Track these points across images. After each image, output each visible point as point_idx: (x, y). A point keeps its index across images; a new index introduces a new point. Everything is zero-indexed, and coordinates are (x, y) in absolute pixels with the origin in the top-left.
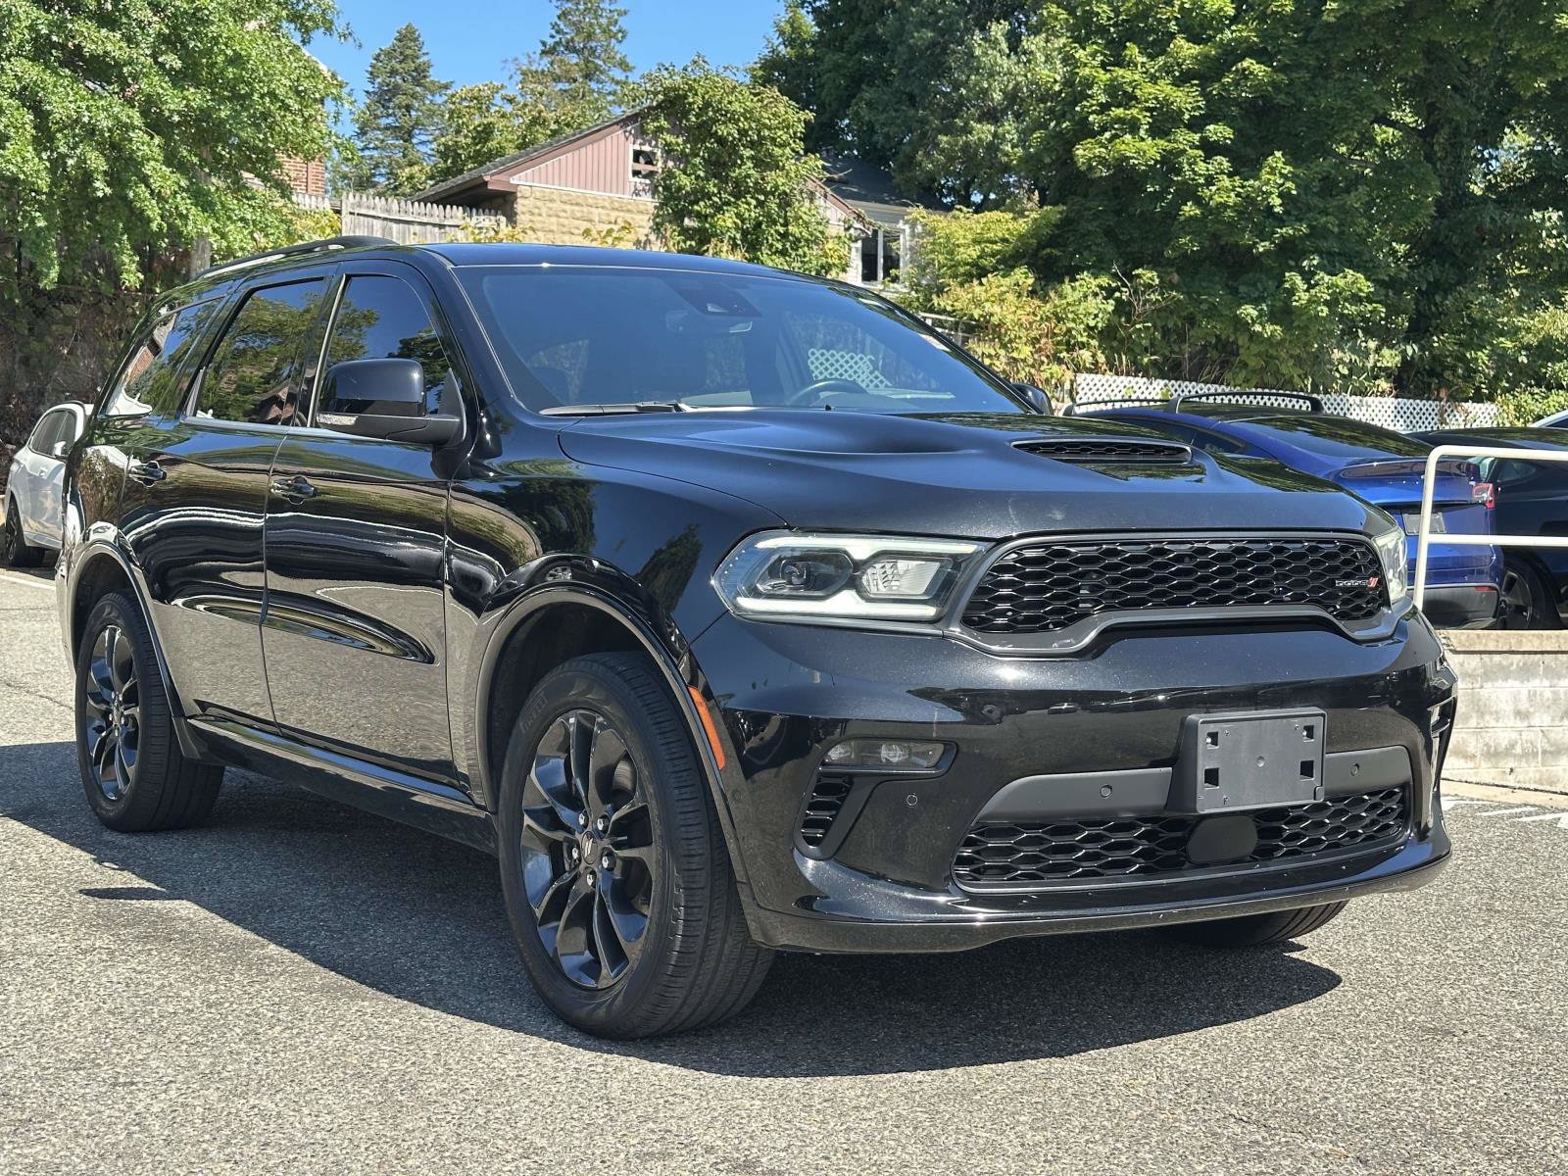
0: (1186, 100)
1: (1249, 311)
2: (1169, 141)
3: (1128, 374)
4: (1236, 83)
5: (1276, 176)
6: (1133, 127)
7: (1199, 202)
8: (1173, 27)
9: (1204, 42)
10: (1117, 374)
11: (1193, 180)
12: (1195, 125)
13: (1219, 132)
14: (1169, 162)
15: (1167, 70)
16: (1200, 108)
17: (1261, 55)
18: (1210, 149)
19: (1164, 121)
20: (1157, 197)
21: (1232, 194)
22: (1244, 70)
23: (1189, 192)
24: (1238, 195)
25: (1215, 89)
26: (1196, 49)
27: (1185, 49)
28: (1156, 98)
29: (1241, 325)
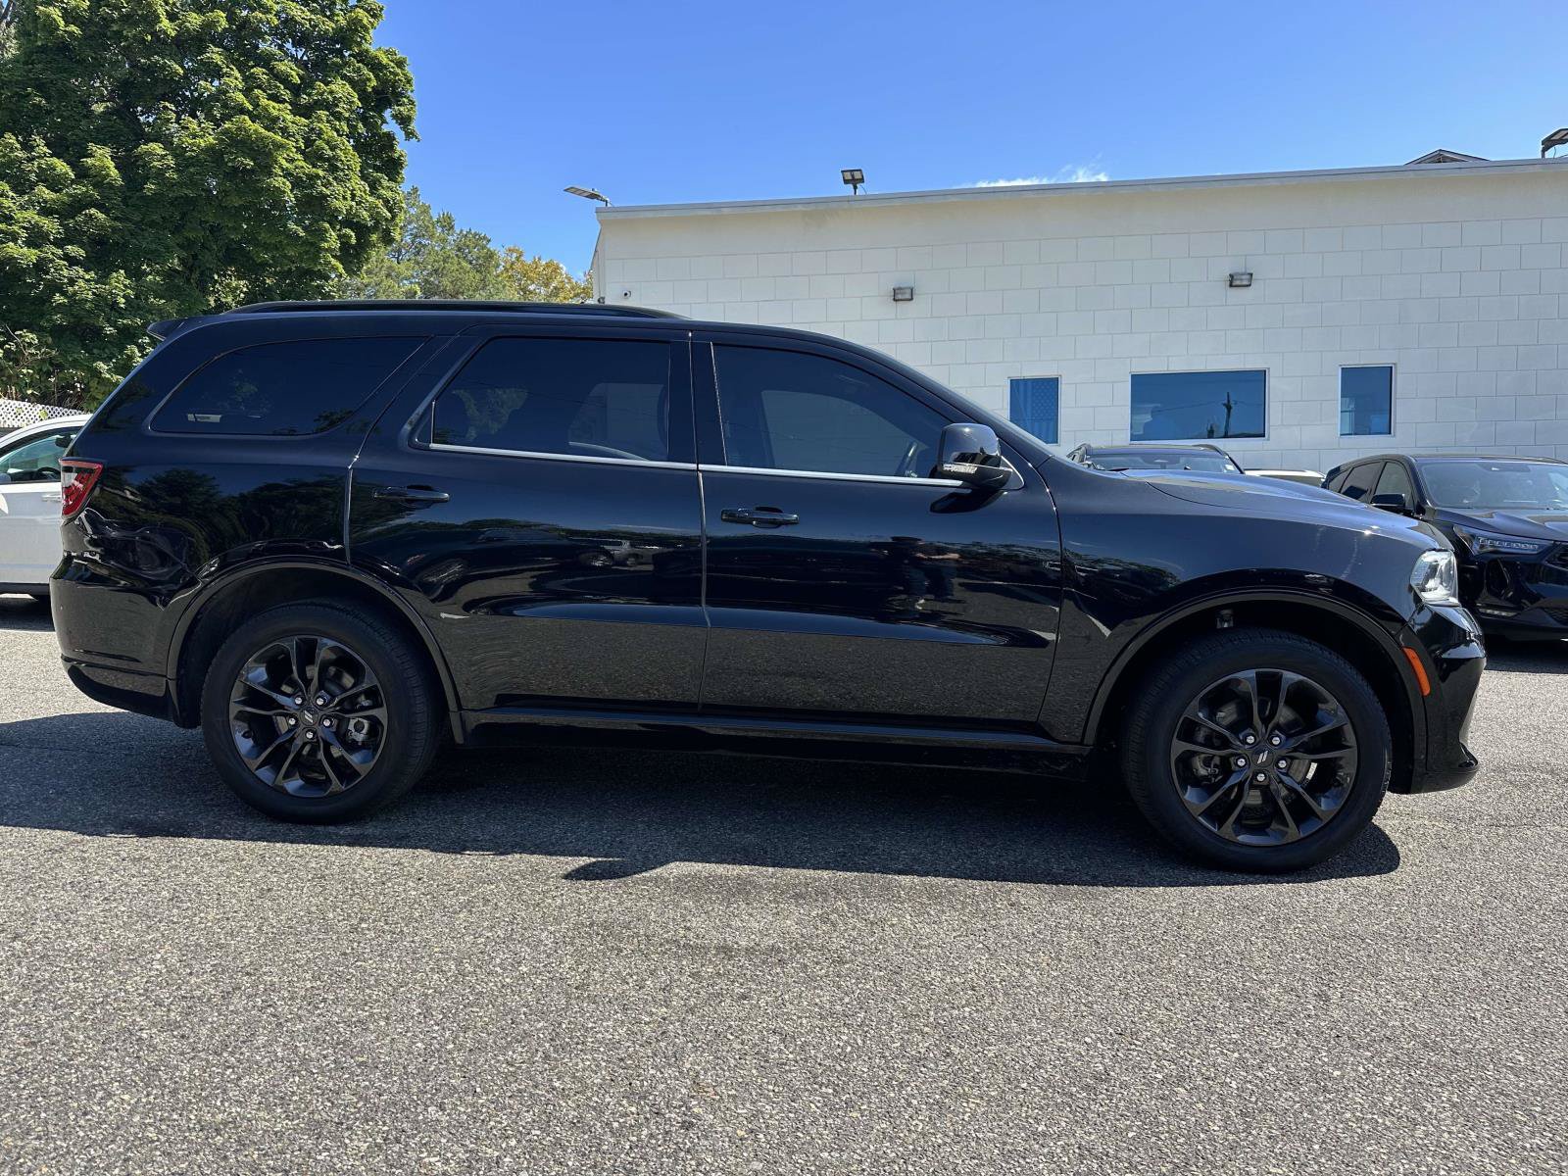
0: (51, 226)
1: (102, 366)
2: (41, 251)
3: (16, 399)
4: (86, 223)
5: (119, 283)
6: (14, 238)
7: (64, 294)
8: (33, 177)
9: (59, 191)
10: (9, 398)
11: (60, 279)
12: (58, 243)
13: (73, 250)
14: (40, 267)
15: (30, 202)
16: (60, 233)
17: (100, 207)
18: (72, 261)
19: (36, 238)
20: (33, 286)
21: (90, 293)
22: (91, 215)
23: (56, 287)
24: (94, 293)
25: (71, 223)
26: (53, 196)
27: (44, 192)
28: (30, 222)
29: (97, 373)
